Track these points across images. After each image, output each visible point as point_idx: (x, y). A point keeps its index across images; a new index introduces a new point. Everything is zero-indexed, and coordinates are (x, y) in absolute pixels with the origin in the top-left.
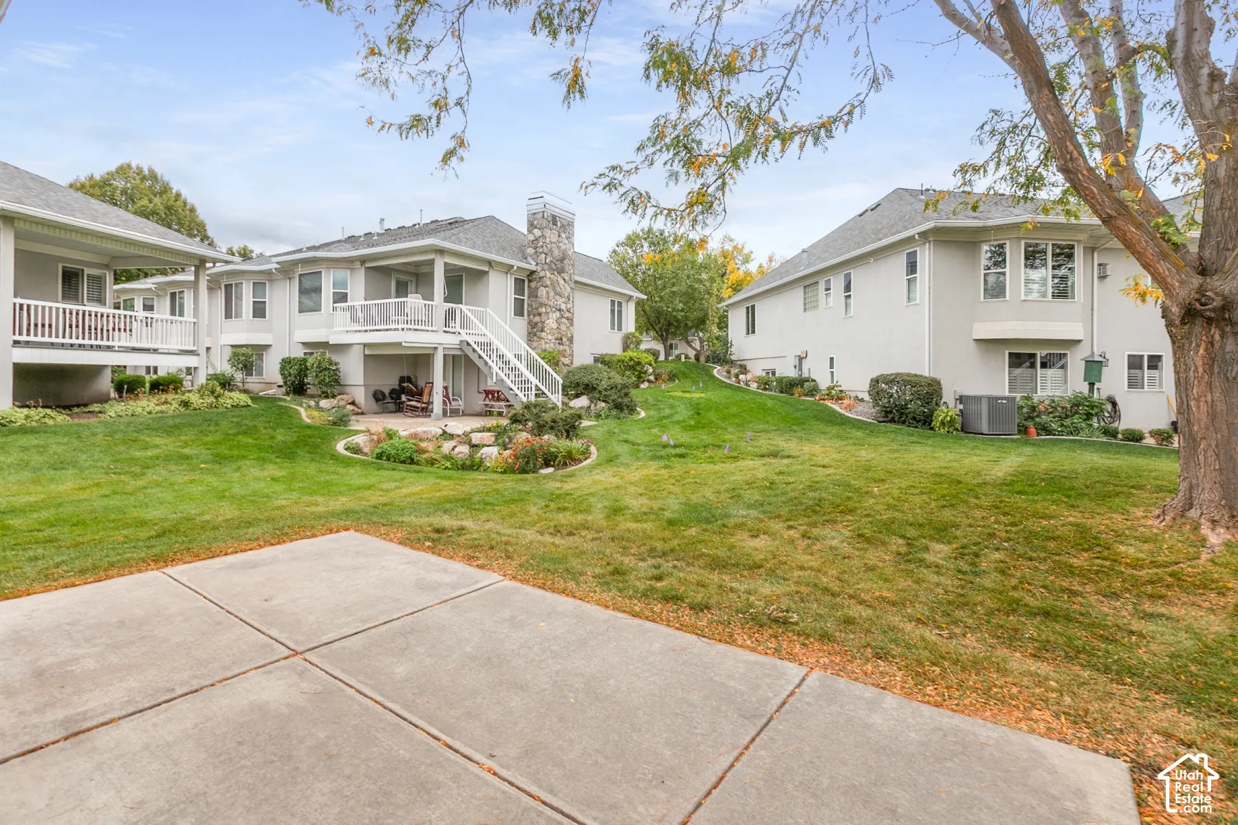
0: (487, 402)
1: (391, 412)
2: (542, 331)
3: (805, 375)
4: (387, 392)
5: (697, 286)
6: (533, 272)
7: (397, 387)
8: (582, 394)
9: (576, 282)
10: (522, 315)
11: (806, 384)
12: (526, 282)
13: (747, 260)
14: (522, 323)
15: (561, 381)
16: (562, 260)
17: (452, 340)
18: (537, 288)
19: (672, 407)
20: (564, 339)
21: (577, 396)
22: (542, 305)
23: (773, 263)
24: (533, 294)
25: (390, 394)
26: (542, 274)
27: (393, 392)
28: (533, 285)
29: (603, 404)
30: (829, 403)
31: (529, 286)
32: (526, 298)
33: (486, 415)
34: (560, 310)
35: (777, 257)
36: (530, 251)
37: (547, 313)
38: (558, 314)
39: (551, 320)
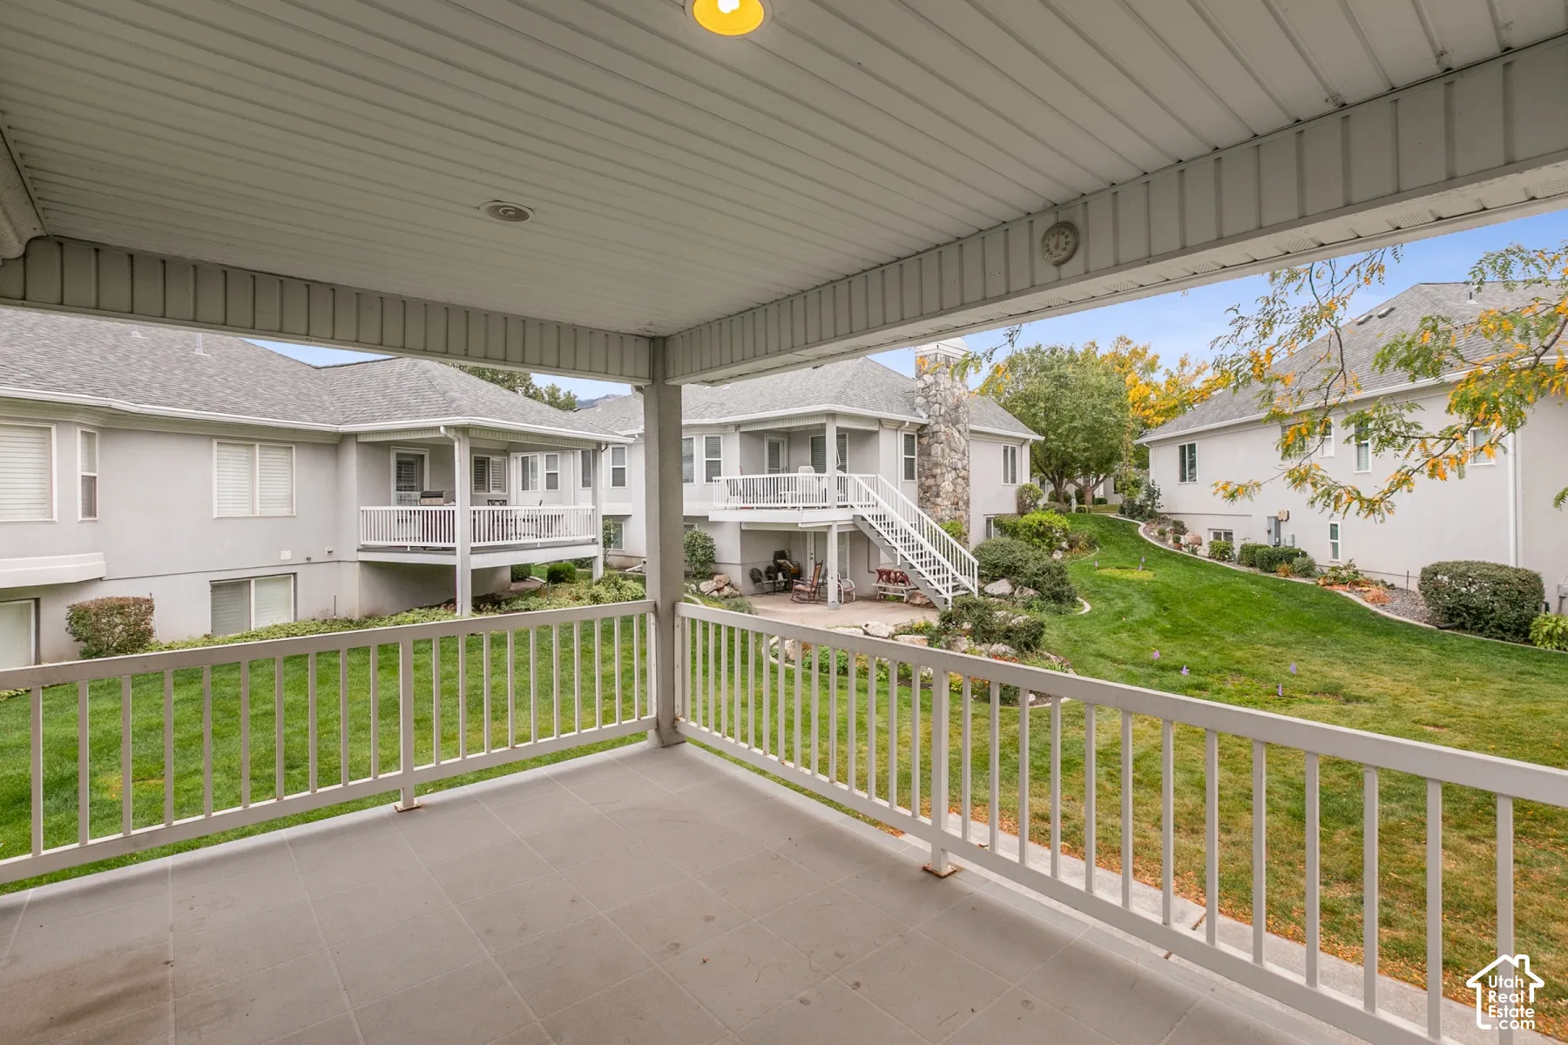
0: (883, 585)
1: (767, 593)
2: (938, 495)
3: (1286, 540)
4: (763, 570)
5: (1105, 419)
6: (923, 426)
7: (772, 564)
8: (1003, 577)
9: (972, 432)
10: (913, 478)
11: (1296, 560)
12: (918, 438)
13: (1151, 366)
14: (913, 486)
15: (977, 563)
16: (957, 407)
17: (845, 516)
18: (929, 445)
19: (1124, 597)
20: (961, 503)
21: (994, 579)
22: (936, 465)
23: (1186, 369)
24: (925, 452)
25: (767, 573)
26: (936, 428)
27: (769, 570)
28: (925, 441)
29: (1032, 592)
30: (1340, 590)
31: (919, 443)
32: (916, 457)
33: (880, 600)
34: (955, 469)
35: (1192, 360)
36: (920, 400)
37: (943, 474)
38: (953, 474)
39: (947, 482)
